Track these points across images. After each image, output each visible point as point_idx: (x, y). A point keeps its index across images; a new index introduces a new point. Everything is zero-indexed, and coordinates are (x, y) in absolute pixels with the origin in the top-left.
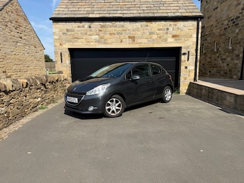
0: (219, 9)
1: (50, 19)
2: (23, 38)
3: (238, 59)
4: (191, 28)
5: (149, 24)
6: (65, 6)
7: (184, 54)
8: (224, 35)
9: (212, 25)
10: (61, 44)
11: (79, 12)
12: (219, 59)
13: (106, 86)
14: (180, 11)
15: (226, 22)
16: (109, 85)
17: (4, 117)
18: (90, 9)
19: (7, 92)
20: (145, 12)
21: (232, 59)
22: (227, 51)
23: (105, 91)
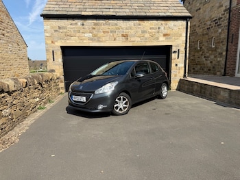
0: (201, 10)
1: (41, 16)
2: (6, 35)
3: (221, 57)
4: (180, 27)
5: (141, 22)
6: (55, 3)
7: (175, 52)
8: (207, 34)
9: (195, 25)
10: (52, 42)
11: (71, 10)
12: (203, 57)
13: (114, 84)
14: (170, 11)
15: (209, 23)
16: (117, 83)
17: (9, 120)
18: (82, 7)
19: (9, 93)
20: (137, 11)
21: (215, 57)
22: (210, 49)
23: (113, 89)
